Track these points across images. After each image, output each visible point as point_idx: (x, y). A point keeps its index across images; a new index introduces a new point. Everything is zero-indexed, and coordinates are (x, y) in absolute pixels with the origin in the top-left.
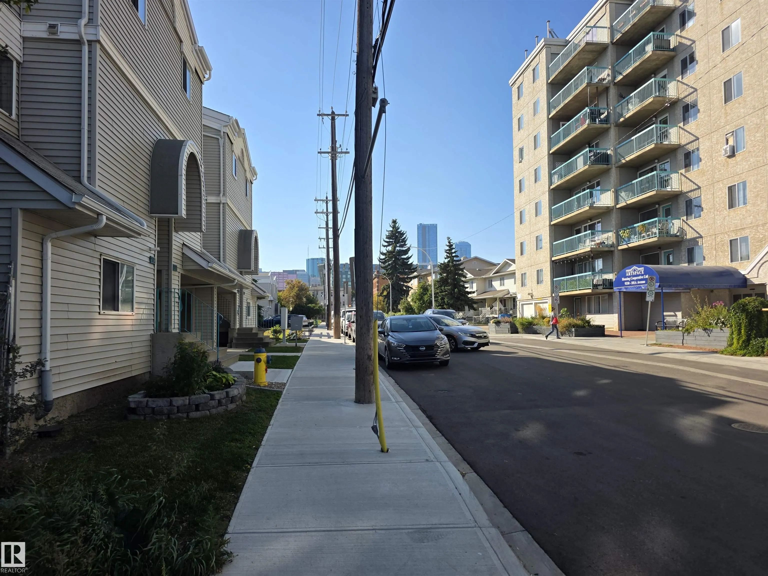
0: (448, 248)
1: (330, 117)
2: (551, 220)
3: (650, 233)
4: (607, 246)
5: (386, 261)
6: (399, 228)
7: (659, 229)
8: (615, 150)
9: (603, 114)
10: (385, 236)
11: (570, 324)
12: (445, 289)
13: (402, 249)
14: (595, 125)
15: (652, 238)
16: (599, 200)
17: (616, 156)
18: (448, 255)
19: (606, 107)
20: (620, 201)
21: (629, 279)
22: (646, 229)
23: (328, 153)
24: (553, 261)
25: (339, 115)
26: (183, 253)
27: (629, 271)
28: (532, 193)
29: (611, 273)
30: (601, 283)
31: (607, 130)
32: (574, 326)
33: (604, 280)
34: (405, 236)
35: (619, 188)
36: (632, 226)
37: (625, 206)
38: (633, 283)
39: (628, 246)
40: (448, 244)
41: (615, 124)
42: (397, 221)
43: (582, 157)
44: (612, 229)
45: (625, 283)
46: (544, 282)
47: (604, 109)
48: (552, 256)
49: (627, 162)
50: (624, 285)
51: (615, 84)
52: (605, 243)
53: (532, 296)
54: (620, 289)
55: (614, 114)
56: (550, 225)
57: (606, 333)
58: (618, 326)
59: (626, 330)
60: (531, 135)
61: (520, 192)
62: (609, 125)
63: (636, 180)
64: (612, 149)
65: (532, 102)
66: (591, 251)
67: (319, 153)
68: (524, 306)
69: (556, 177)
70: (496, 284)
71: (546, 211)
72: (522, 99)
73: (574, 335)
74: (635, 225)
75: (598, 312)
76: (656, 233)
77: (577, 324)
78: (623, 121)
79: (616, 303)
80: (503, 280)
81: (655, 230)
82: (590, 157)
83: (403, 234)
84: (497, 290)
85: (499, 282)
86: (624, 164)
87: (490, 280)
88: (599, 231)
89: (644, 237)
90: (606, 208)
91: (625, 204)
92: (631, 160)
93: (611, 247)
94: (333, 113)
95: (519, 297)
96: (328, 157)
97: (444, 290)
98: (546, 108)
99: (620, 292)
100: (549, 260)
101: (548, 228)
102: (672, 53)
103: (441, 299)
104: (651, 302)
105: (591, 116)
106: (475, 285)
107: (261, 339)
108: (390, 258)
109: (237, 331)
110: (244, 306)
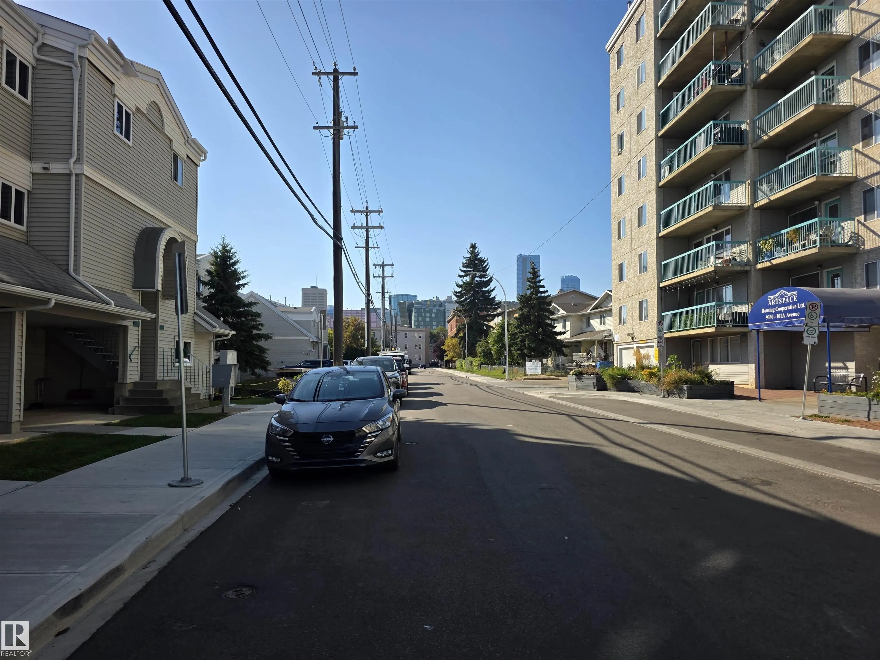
0: (531, 276)
1: (331, 77)
2: (659, 231)
3: (806, 241)
4: (739, 264)
5: (462, 294)
6: (478, 255)
7: (821, 235)
8: (753, 123)
9: (735, 71)
10: (462, 264)
11: (680, 379)
12: (526, 328)
13: (482, 280)
14: (722, 87)
15: (810, 248)
16: (728, 197)
17: (754, 132)
18: (531, 285)
19: (740, 61)
20: (759, 197)
21: (772, 310)
22: (801, 236)
23: (328, 128)
24: (662, 288)
25: (344, 74)
27: (773, 298)
28: (634, 194)
29: (745, 304)
30: (730, 318)
31: (740, 95)
32: (686, 382)
33: (735, 314)
34: (486, 264)
35: (759, 178)
36: (777, 234)
37: (767, 203)
38: (779, 316)
39: (771, 263)
40: (532, 271)
41: (752, 85)
42: (477, 245)
43: (703, 135)
44: (747, 240)
45: (767, 317)
46: (649, 317)
47: (737, 63)
48: (660, 281)
49: (771, 138)
50: (765, 320)
51: (753, 26)
52: (736, 260)
53: (633, 338)
54: (759, 326)
55: (752, 70)
56: (659, 238)
57: (736, 393)
58: (754, 383)
59: (767, 387)
60: (634, 114)
61: (619, 195)
62: (743, 88)
63: (785, 164)
64: (748, 121)
65: (635, 69)
66: (715, 271)
67: (315, 128)
68: (623, 351)
69: (666, 169)
70: (595, 323)
71: (652, 218)
72: (622, 67)
73: (686, 395)
74: (782, 232)
75: (726, 361)
76: (815, 242)
77: (691, 379)
78: (765, 79)
79: (752, 348)
80: (604, 317)
81: (813, 237)
82: (715, 135)
83: (484, 261)
84: (597, 330)
85: (599, 320)
86: (766, 142)
87: (588, 318)
88: (729, 242)
89: (796, 248)
90: (738, 208)
91: (768, 201)
92: (777, 135)
93: (746, 265)
94: (336, 70)
95: (616, 338)
96: (328, 134)
97: (525, 330)
98: (653, 74)
99: (758, 331)
100: (655, 286)
101: (654, 243)
103: (521, 341)
104: (812, 346)
105: (716, 75)
106: (568, 324)
107: (166, 401)
108: (468, 291)
109: (129, 387)
110: (161, 345)
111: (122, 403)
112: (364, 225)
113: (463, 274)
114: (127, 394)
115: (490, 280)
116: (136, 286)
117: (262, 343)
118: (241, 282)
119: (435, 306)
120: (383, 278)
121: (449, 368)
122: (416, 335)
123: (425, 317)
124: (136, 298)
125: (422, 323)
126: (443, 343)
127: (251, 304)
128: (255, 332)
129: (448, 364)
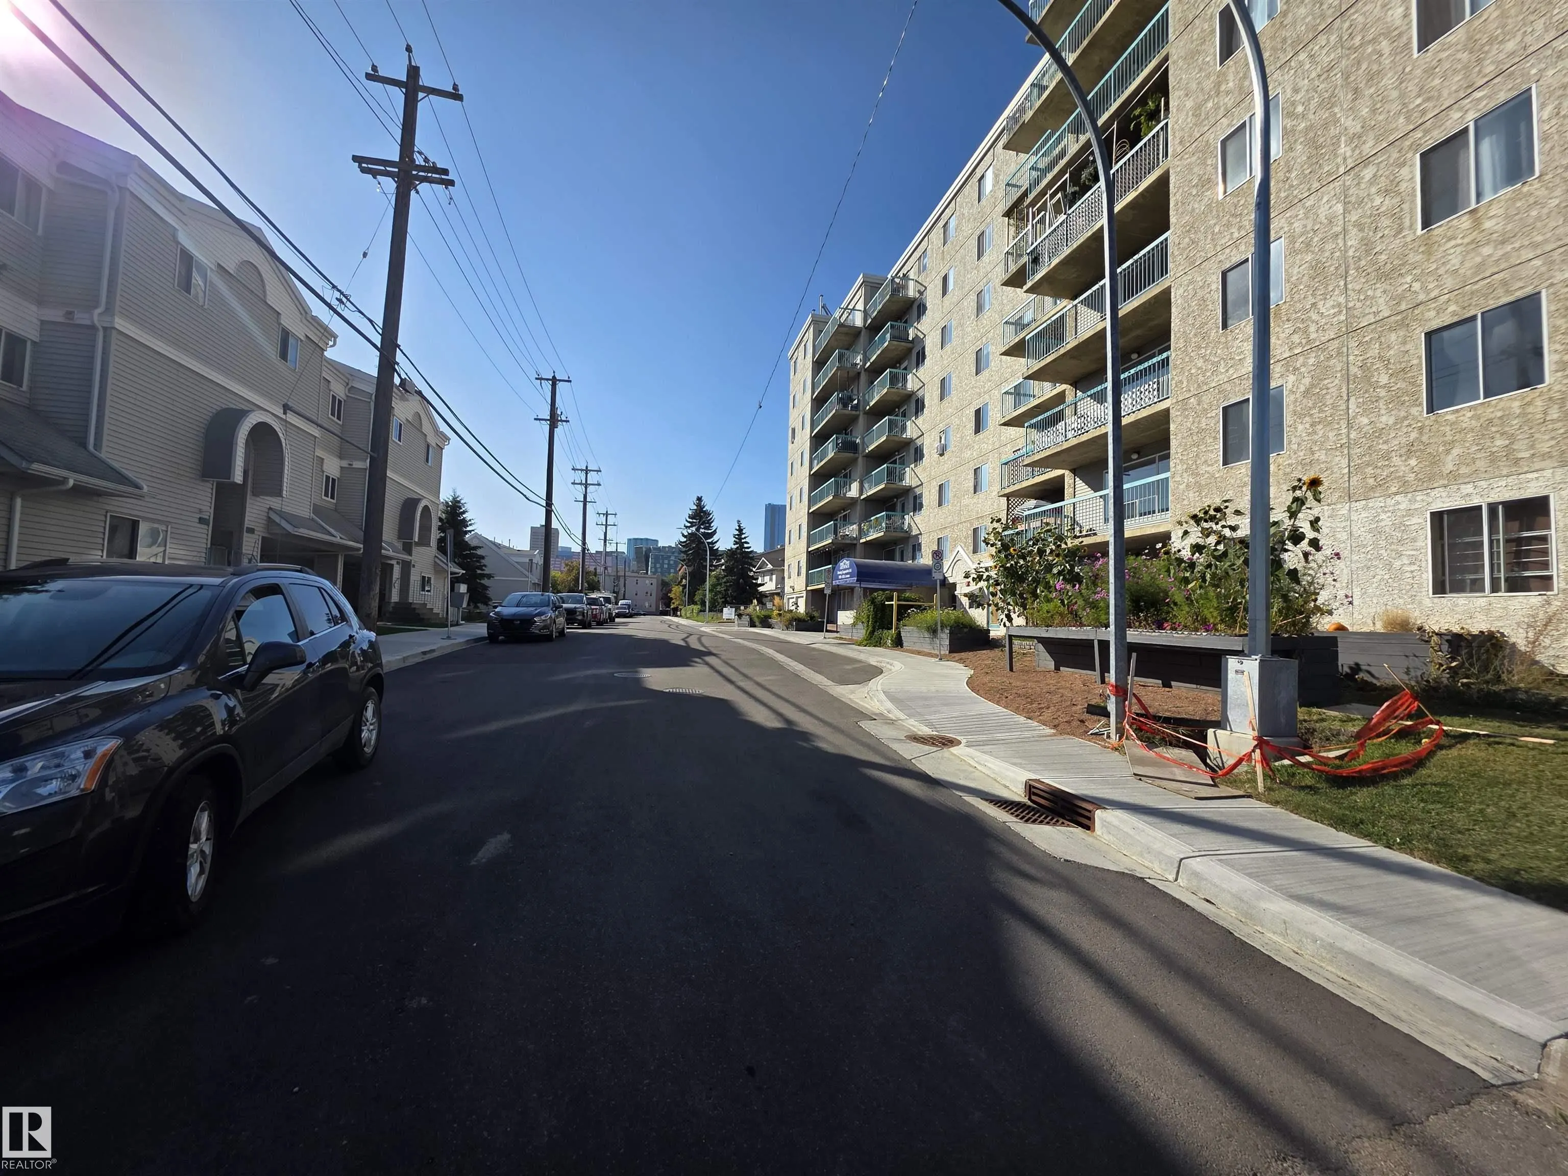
0: (737, 533)
1: (550, 382)
2: (809, 508)
4: (852, 538)
5: (687, 544)
6: (704, 507)
7: (887, 524)
8: (863, 439)
9: (853, 401)
10: (688, 515)
13: (707, 532)
14: (844, 410)
15: (881, 532)
17: (862, 445)
18: (740, 540)
19: (857, 394)
20: (864, 491)
22: (879, 522)
23: (546, 420)
24: (808, 553)
25: (560, 381)
26: (269, 518)
27: (842, 565)
31: (855, 418)
32: (797, 620)
34: (711, 516)
35: (863, 478)
36: (870, 518)
39: (866, 539)
41: (862, 411)
42: (703, 498)
43: (831, 444)
44: (856, 521)
46: (801, 574)
47: (854, 395)
48: (808, 546)
51: (866, 370)
52: (850, 535)
53: (793, 590)
55: (863, 401)
56: (808, 514)
60: (800, 415)
61: (791, 475)
62: (858, 412)
64: (860, 436)
65: (802, 380)
66: (833, 543)
67: (535, 420)
69: (814, 461)
71: (806, 497)
72: (796, 374)
77: (800, 617)
78: (869, 410)
81: (884, 525)
82: (838, 444)
83: (709, 514)
86: (870, 452)
89: (877, 531)
90: (853, 499)
91: (868, 495)
92: (872, 450)
93: (854, 540)
94: (554, 377)
95: (786, 590)
96: (545, 426)
98: (810, 389)
100: (805, 550)
102: (910, 345)
105: (840, 401)
106: (774, 577)
107: (419, 614)
108: (693, 542)
109: (392, 605)
110: (412, 578)
111: (387, 615)
112: (584, 482)
113: (689, 525)
114: (391, 609)
115: (715, 532)
116: (400, 537)
117: (485, 582)
118: (468, 529)
119: (673, 553)
120: (606, 525)
121: (677, 616)
122: (647, 582)
123: (663, 563)
124: (399, 545)
125: (659, 570)
126: (670, 591)
127: (476, 548)
128: (479, 572)
129: (675, 612)
